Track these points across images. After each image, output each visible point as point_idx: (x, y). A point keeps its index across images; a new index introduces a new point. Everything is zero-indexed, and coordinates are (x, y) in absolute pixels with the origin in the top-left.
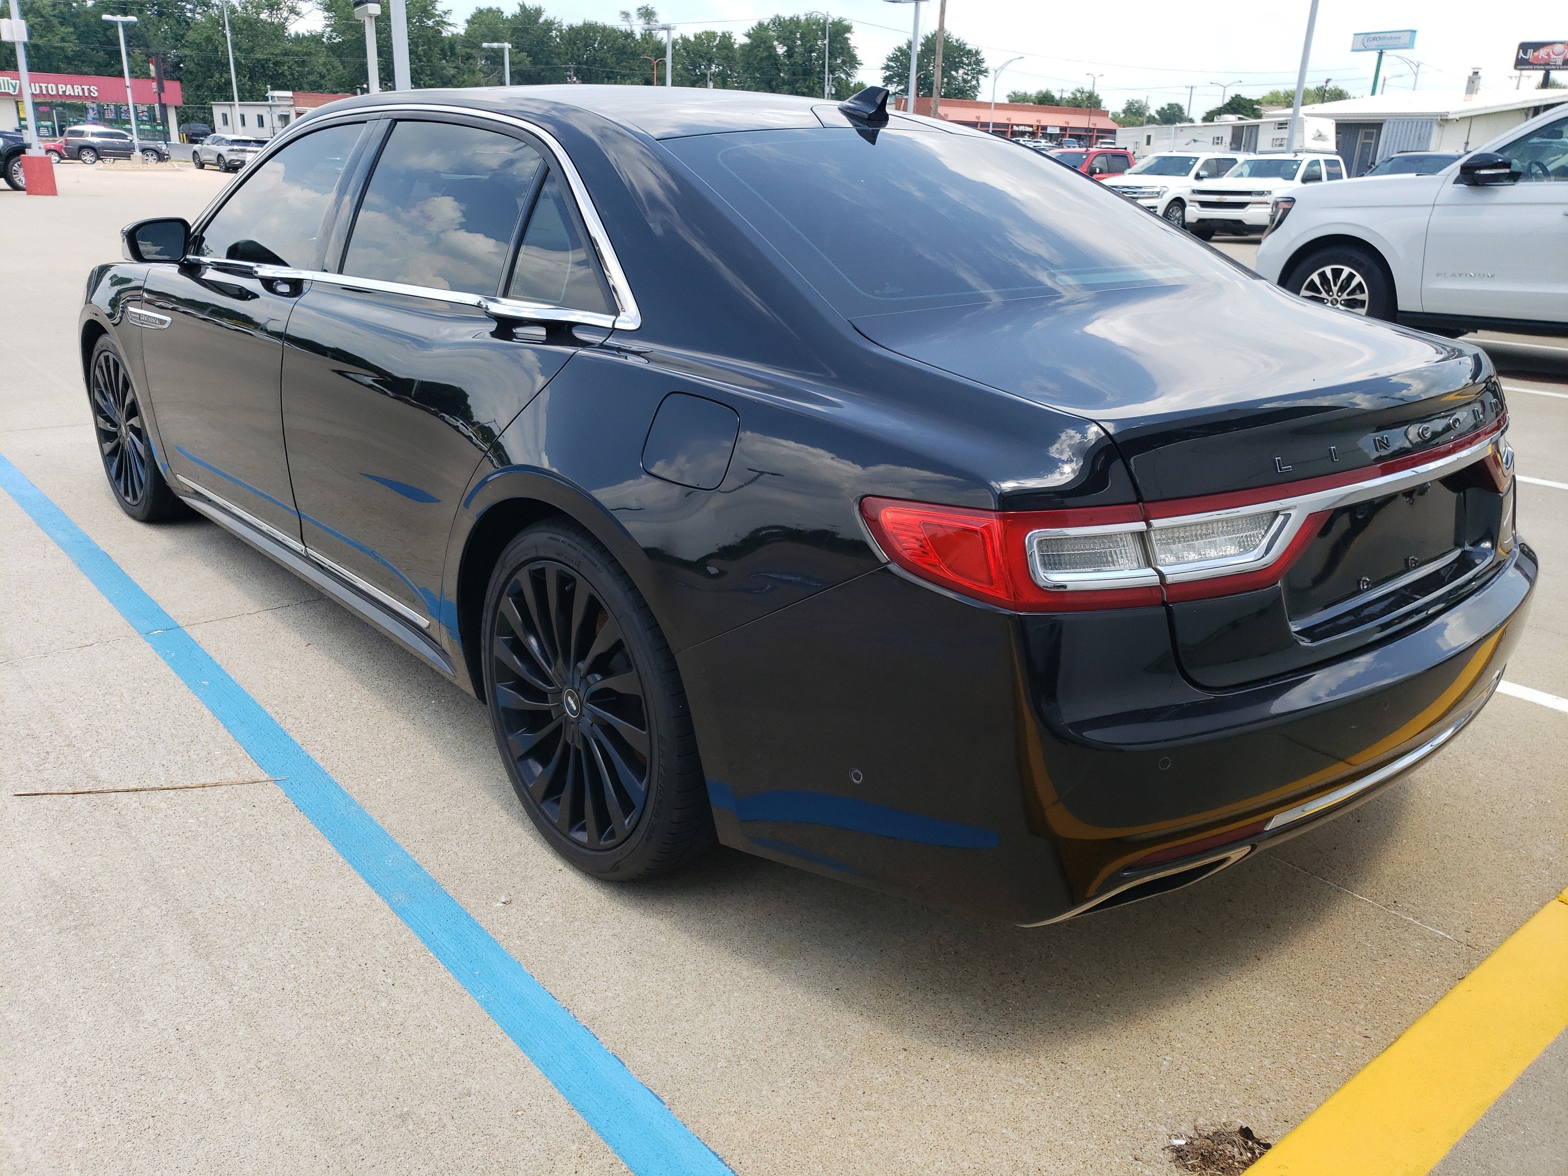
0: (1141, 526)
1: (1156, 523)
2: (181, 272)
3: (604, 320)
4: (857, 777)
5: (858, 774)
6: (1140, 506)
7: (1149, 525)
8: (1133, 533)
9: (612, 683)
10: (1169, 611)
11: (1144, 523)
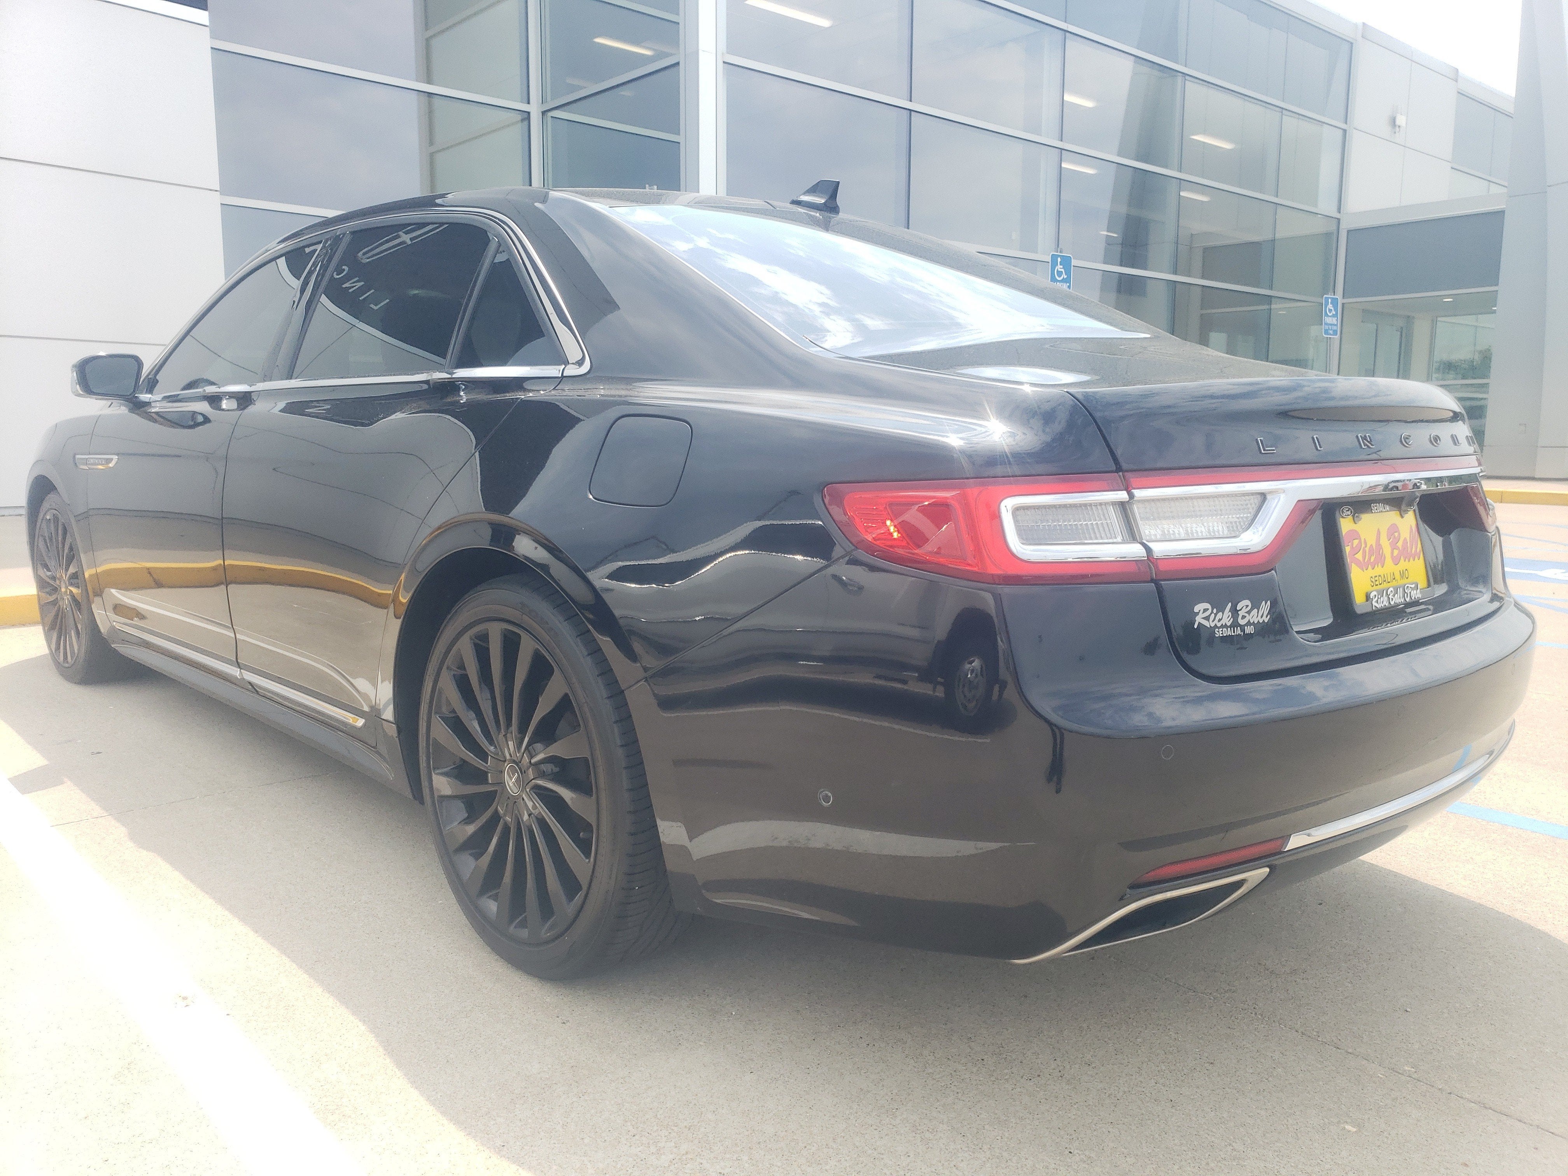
0: (1123, 495)
1: (1138, 493)
2: (131, 410)
3: (553, 371)
4: (827, 798)
5: (827, 796)
6: (1120, 476)
7: (1131, 496)
8: (1114, 504)
9: (558, 749)
10: (1160, 590)
11: (1125, 492)
